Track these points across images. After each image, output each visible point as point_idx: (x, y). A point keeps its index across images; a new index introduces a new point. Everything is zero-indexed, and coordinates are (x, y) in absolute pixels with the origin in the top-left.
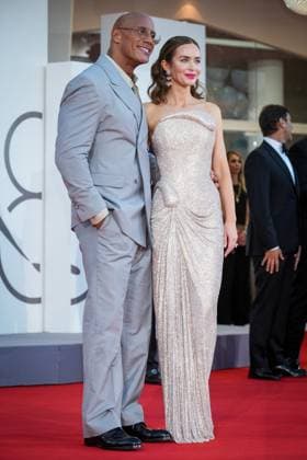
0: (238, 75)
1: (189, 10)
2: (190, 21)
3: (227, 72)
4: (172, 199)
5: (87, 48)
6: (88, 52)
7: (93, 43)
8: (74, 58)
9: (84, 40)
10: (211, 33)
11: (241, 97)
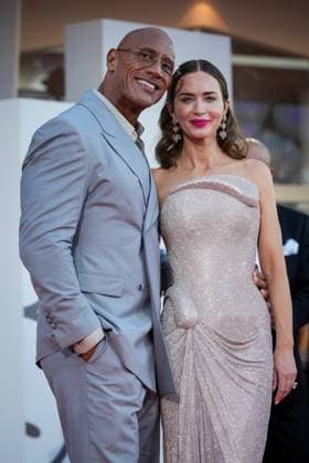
0: (283, 113)
1: (204, 13)
2: (205, 30)
3: (265, 108)
4: (188, 312)
5: (43, 76)
6: (45, 83)
7: (52, 68)
8: (24, 93)
9: (38, 64)
10: (239, 47)
11: (289, 147)
